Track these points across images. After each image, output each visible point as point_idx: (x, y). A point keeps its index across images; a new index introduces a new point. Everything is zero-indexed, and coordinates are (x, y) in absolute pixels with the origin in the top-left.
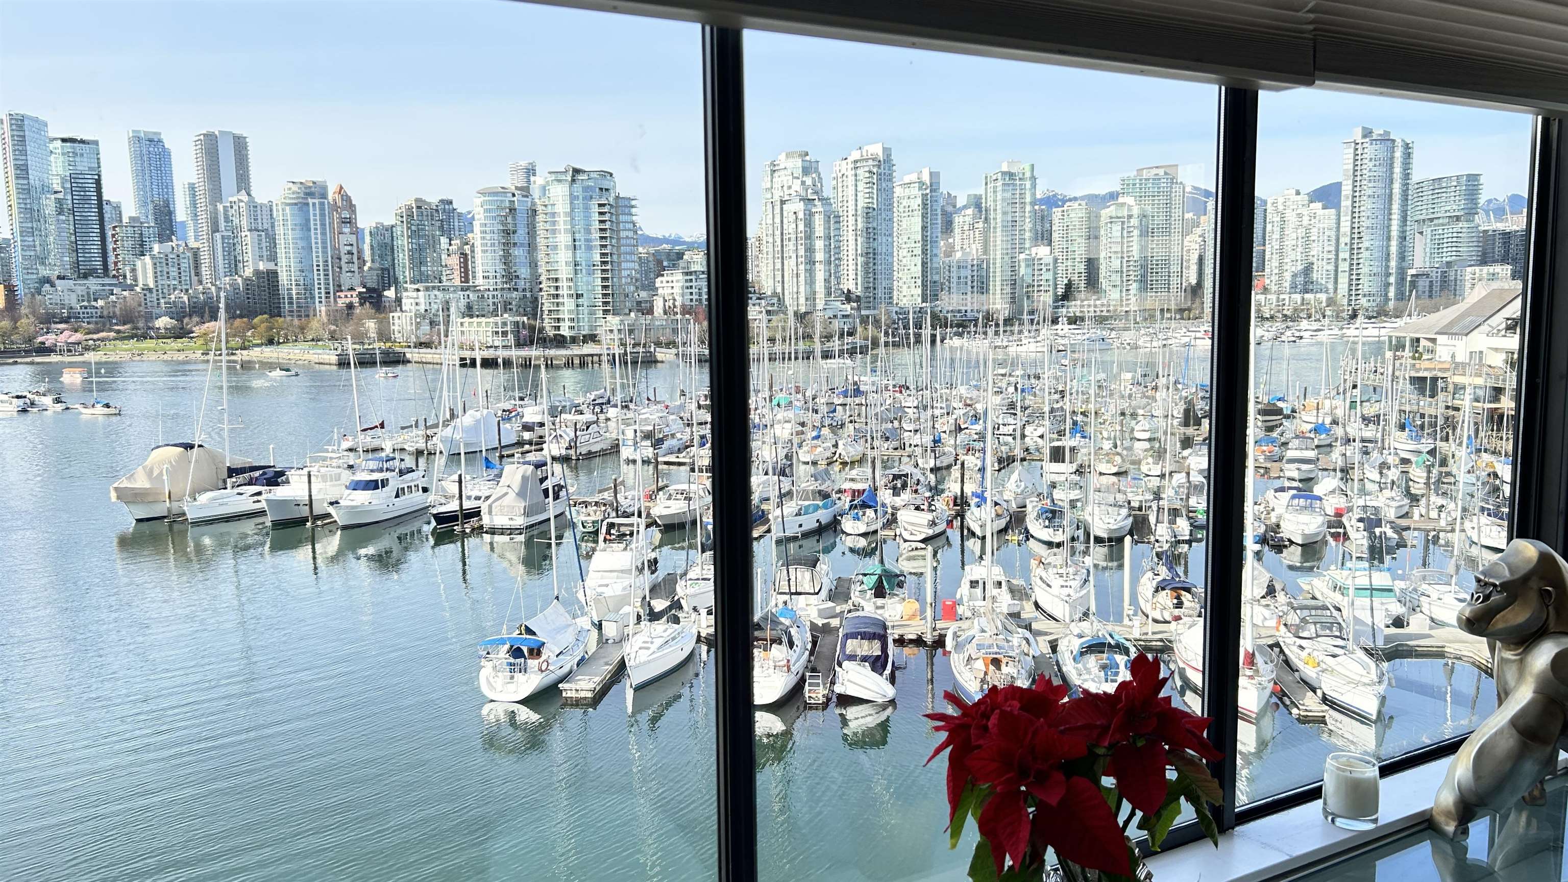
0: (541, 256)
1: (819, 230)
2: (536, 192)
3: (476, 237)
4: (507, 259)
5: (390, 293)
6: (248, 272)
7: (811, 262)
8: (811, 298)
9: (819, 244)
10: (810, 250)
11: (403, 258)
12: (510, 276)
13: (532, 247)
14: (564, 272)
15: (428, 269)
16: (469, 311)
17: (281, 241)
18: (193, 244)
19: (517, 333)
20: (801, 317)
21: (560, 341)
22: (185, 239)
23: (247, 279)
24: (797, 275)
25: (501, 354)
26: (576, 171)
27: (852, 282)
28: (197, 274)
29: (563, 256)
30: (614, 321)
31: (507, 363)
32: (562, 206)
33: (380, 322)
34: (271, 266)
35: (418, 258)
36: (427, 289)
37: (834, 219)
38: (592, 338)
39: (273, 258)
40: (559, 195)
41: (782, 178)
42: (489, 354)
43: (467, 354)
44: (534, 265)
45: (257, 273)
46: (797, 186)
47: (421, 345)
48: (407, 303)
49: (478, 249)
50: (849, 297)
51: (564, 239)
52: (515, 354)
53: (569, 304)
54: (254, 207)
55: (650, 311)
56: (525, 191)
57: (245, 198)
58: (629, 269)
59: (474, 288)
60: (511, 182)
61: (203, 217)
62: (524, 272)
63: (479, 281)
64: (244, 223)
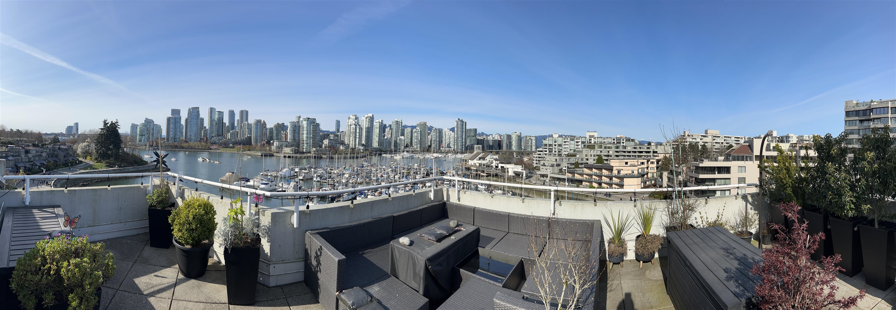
0: (301, 135)
1: (358, 131)
2: (300, 122)
3: (288, 131)
4: (294, 136)
5: (272, 142)
6: (246, 136)
7: (356, 138)
8: (355, 145)
9: (358, 134)
10: (356, 135)
11: (275, 135)
12: (294, 139)
13: (299, 133)
14: (305, 139)
15: (279, 137)
16: (286, 146)
17: (252, 131)
18: (237, 131)
19: (295, 151)
20: (353, 149)
21: (303, 153)
22: (236, 130)
23: (246, 138)
24: (353, 140)
25: (292, 155)
26: (309, 118)
27: (364, 142)
28: (237, 136)
29: (305, 136)
30: (314, 149)
31: (293, 157)
32: (305, 126)
33: (269, 148)
34: (250, 136)
35: (277, 135)
36: (278, 141)
37: (361, 129)
38: (310, 152)
39: (251, 134)
40: (305, 123)
41: (351, 120)
42: (290, 155)
43: (285, 155)
44: (299, 137)
45: (248, 137)
46: (354, 122)
47: (277, 153)
48: (275, 144)
49: (289, 134)
50: (363, 145)
51: (305, 132)
52: (294, 155)
53: (305, 145)
54: (248, 124)
55: (322, 147)
56: (298, 122)
57: (247, 123)
58: (318, 138)
59: (287, 142)
60: (295, 120)
61: (239, 126)
62: (297, 138)
63: (289, 140)
64: (246, 127)
